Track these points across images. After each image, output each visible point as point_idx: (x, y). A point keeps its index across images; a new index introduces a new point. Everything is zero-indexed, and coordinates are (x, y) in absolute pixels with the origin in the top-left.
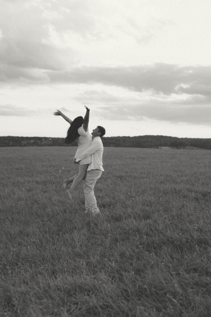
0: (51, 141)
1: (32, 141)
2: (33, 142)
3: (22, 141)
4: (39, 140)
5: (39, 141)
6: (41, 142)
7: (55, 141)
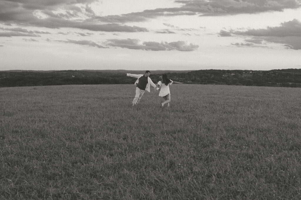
0: (251, 74)
1: (232, 74)
2: (234, 75)
3: (223, 74)
4: (240, 73)
5: (239, 75)
6: (242, 75)
7: (255, 74)
